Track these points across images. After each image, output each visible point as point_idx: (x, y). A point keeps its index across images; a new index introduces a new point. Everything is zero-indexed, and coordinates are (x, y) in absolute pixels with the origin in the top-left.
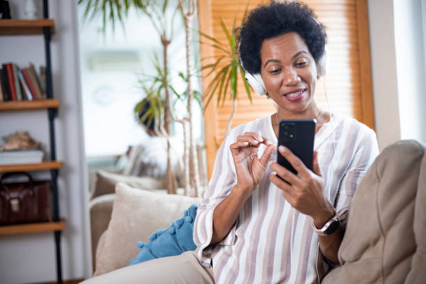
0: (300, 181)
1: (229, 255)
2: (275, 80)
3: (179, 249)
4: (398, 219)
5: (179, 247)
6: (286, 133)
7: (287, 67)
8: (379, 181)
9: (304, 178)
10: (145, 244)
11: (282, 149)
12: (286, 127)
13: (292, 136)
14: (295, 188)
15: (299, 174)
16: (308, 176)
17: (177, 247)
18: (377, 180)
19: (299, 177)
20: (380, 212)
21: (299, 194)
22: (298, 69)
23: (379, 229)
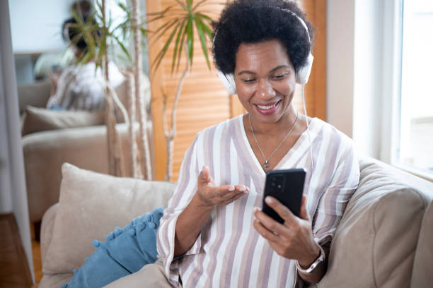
0: (288, 230)
1: (200, 273)
2: (248, 89)
3: (139, 252)
4: (393, 274)
5: (142, 252)
6: (273, 184)
7: (262, 80)
8: (376, 233)
9: (292, 228)
10: (101, 243)
11: (269, 200)
12: (274, 179)
13: (279, 186)
14: (283, 238)
15: (285, 223)
16: (296, 224)
17: (138, 250)
18: (373, 231)
19: (286, 227)
20: (375, 266)
21: (287, 245)
22: (275, 83)
23: (372, 280)
